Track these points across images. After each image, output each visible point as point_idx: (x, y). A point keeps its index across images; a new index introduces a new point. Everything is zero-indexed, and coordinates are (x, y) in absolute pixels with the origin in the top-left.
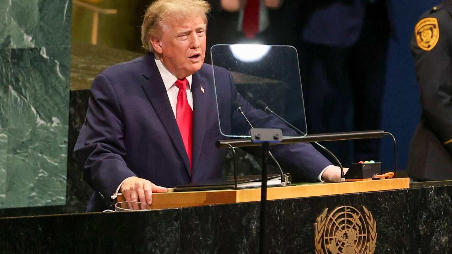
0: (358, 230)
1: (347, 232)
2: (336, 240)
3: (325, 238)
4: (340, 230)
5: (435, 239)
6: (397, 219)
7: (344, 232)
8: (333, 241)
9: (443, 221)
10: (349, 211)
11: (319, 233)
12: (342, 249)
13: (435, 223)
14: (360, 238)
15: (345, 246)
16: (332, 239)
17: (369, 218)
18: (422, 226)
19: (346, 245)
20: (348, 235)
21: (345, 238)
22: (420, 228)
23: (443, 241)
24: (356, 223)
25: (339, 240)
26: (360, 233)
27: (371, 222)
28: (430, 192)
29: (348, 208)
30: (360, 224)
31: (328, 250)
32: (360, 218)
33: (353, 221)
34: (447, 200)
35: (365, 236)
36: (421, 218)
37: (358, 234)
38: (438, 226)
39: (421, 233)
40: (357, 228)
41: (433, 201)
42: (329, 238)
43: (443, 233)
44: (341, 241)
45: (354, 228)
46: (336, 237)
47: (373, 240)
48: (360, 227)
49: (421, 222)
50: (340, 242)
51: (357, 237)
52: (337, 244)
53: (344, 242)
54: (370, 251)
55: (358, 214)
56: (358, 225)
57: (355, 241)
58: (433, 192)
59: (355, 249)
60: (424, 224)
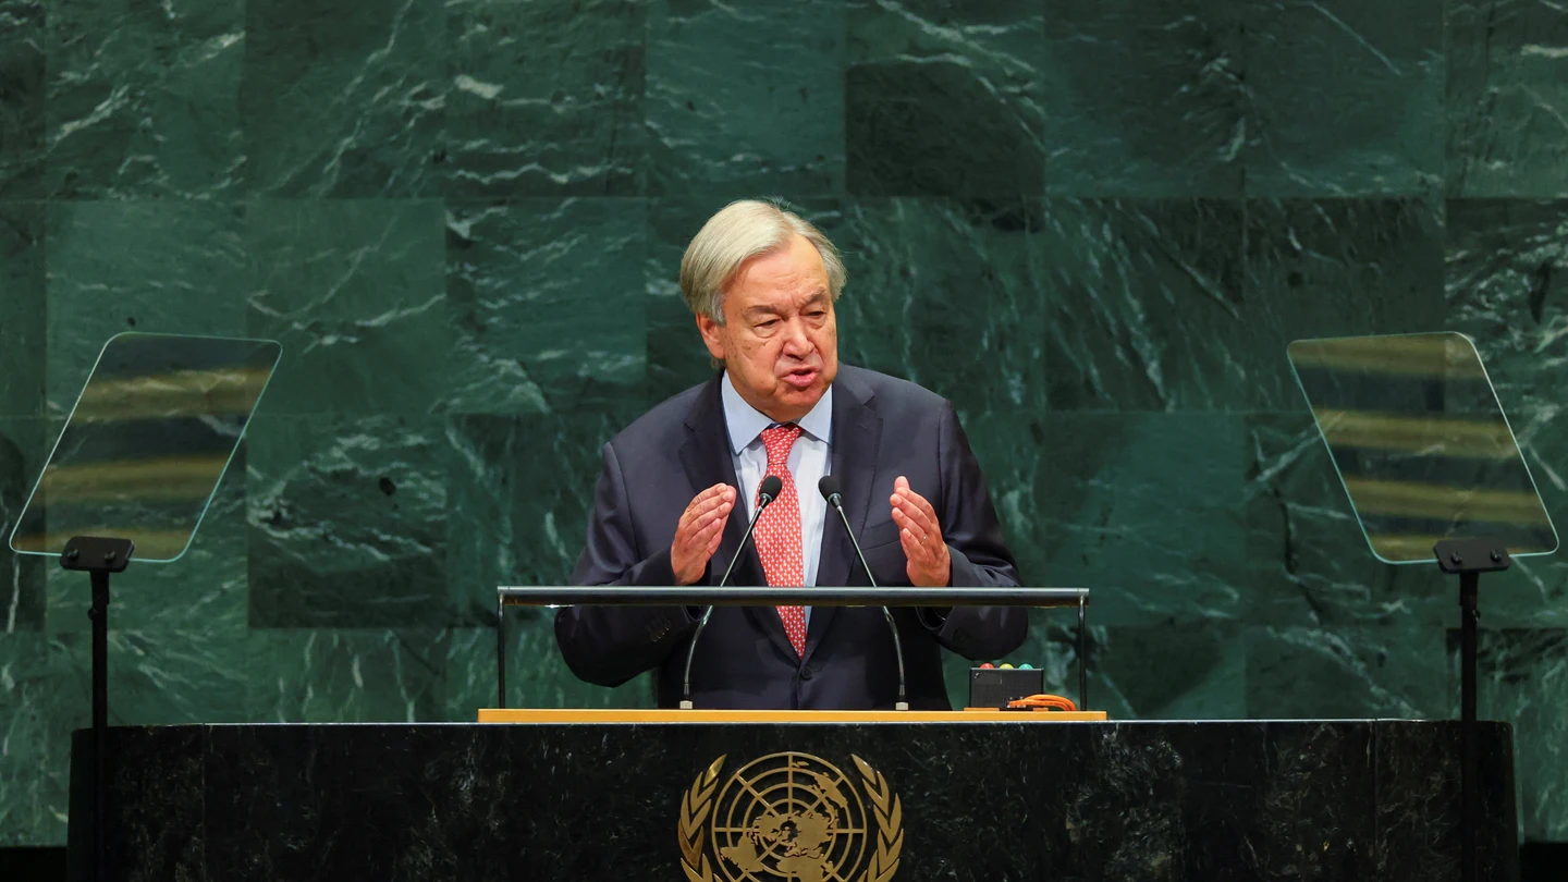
0: (833, 818)
1: (795, 819)
2: (755, 838)
3: (715, 829)
4: (770, 814)
5: (1122, 855)
6: (982, 797)
7: (784, 818)
8: (743, 840)
9: (1153, 812)
10: (802, 767)
11: (692, 817)
12: (779, 861)
13: (1125, 817)
14: (842, 838)
15: (786, 854)
16: (741, 834)
17: (877, 788)
18: (1076, 821)
19: (791, 852)
20: (798, 828)
21: (786, 834)
22: (1069, 826)
23: (1155, 863)
24: (827, 798)
25: (765, 839)
26: (843, 824)
27: (881, 800)
28: (1105, 736)
29: (796, 759)
30: (843, 802)
31: (727, 862)
32: (843, 787)
33: (816, 792)
34: (1170, 760)
35: (861, 835)
36: (1072, 800)
37: (834, 826)
38: (1133, 826)
39: (1073, 839)
40: (830, 809)
41: (1118, 759)
42: (729, 830)
43: (1151, 844)
44: (773, 842)
45: (821, 808)
46: (756, 830)
47: (888, 846)
48: (841, 812)
49: (1072, 809)
50: (769, 843)
51: (829, 834)
52: (759, 849)
53: (783, 843)
54: (878, 875)
55: (834, 776)
56: (836, 806)
57: (825, 846)
58: (1114, 734)
59: (825, 865)
60: (1084, 816)
